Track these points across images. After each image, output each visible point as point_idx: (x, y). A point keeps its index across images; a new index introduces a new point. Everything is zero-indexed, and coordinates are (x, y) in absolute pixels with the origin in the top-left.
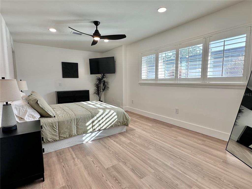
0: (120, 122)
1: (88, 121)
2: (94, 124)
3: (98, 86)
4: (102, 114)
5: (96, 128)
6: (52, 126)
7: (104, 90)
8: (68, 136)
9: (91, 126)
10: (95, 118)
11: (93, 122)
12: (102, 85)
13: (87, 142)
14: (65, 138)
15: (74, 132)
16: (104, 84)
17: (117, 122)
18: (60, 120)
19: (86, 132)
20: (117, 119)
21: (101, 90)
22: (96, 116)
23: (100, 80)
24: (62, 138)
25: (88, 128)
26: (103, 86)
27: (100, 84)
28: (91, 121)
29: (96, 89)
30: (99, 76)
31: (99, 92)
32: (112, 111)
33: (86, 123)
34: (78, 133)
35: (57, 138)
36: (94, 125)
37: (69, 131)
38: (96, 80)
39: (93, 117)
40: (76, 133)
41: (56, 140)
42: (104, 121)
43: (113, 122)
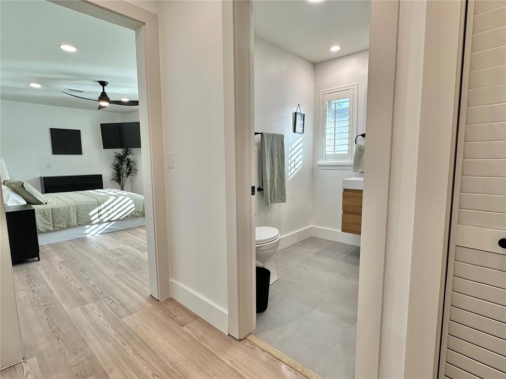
0: (139, 212)
1: (92, 210)
2: (100, 213)
3: (118, 168)
4: (113, 202)
5: (104, 218)
6: (44, 214)
7: (128, 174)
8: (65, 226)
9: (97, 215)
10: (102, 206)
11: (99, 211)
12: (124, 166)
13: (93, 235)
14: (62, 229)
15: (74, 222)
16: (128, 165)
17: (135, 211)
18: (53, 207)
19: (89, 223)
20: (134, 208)
21: (124, 174)
22: (103, 203)
23: (120, 158)
24: (58, 229)
25: (92, 219)
26: (127, 168)
27: (122, 164)
28: (96, 210)
29: (116, 172)
30: (120, 151)
31: (120, 177)
32: (127, 199)
33: (90, 212)
34: (79, 223)
35: (51, 229)
36: (101, 215)
37: (66, 220)
38: (114, 158)
39: (99, 205)
40: (76, 224)
41: (50, 231)
42: (116, 210)
43: (128, 211)
